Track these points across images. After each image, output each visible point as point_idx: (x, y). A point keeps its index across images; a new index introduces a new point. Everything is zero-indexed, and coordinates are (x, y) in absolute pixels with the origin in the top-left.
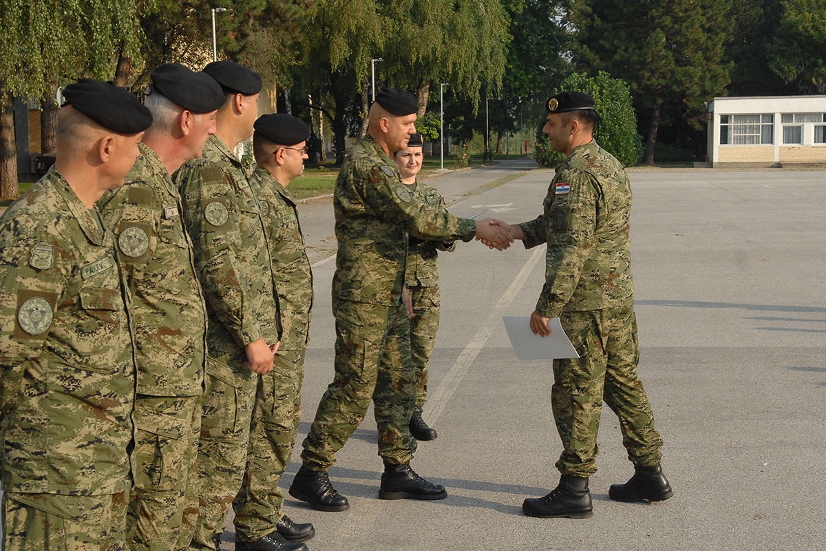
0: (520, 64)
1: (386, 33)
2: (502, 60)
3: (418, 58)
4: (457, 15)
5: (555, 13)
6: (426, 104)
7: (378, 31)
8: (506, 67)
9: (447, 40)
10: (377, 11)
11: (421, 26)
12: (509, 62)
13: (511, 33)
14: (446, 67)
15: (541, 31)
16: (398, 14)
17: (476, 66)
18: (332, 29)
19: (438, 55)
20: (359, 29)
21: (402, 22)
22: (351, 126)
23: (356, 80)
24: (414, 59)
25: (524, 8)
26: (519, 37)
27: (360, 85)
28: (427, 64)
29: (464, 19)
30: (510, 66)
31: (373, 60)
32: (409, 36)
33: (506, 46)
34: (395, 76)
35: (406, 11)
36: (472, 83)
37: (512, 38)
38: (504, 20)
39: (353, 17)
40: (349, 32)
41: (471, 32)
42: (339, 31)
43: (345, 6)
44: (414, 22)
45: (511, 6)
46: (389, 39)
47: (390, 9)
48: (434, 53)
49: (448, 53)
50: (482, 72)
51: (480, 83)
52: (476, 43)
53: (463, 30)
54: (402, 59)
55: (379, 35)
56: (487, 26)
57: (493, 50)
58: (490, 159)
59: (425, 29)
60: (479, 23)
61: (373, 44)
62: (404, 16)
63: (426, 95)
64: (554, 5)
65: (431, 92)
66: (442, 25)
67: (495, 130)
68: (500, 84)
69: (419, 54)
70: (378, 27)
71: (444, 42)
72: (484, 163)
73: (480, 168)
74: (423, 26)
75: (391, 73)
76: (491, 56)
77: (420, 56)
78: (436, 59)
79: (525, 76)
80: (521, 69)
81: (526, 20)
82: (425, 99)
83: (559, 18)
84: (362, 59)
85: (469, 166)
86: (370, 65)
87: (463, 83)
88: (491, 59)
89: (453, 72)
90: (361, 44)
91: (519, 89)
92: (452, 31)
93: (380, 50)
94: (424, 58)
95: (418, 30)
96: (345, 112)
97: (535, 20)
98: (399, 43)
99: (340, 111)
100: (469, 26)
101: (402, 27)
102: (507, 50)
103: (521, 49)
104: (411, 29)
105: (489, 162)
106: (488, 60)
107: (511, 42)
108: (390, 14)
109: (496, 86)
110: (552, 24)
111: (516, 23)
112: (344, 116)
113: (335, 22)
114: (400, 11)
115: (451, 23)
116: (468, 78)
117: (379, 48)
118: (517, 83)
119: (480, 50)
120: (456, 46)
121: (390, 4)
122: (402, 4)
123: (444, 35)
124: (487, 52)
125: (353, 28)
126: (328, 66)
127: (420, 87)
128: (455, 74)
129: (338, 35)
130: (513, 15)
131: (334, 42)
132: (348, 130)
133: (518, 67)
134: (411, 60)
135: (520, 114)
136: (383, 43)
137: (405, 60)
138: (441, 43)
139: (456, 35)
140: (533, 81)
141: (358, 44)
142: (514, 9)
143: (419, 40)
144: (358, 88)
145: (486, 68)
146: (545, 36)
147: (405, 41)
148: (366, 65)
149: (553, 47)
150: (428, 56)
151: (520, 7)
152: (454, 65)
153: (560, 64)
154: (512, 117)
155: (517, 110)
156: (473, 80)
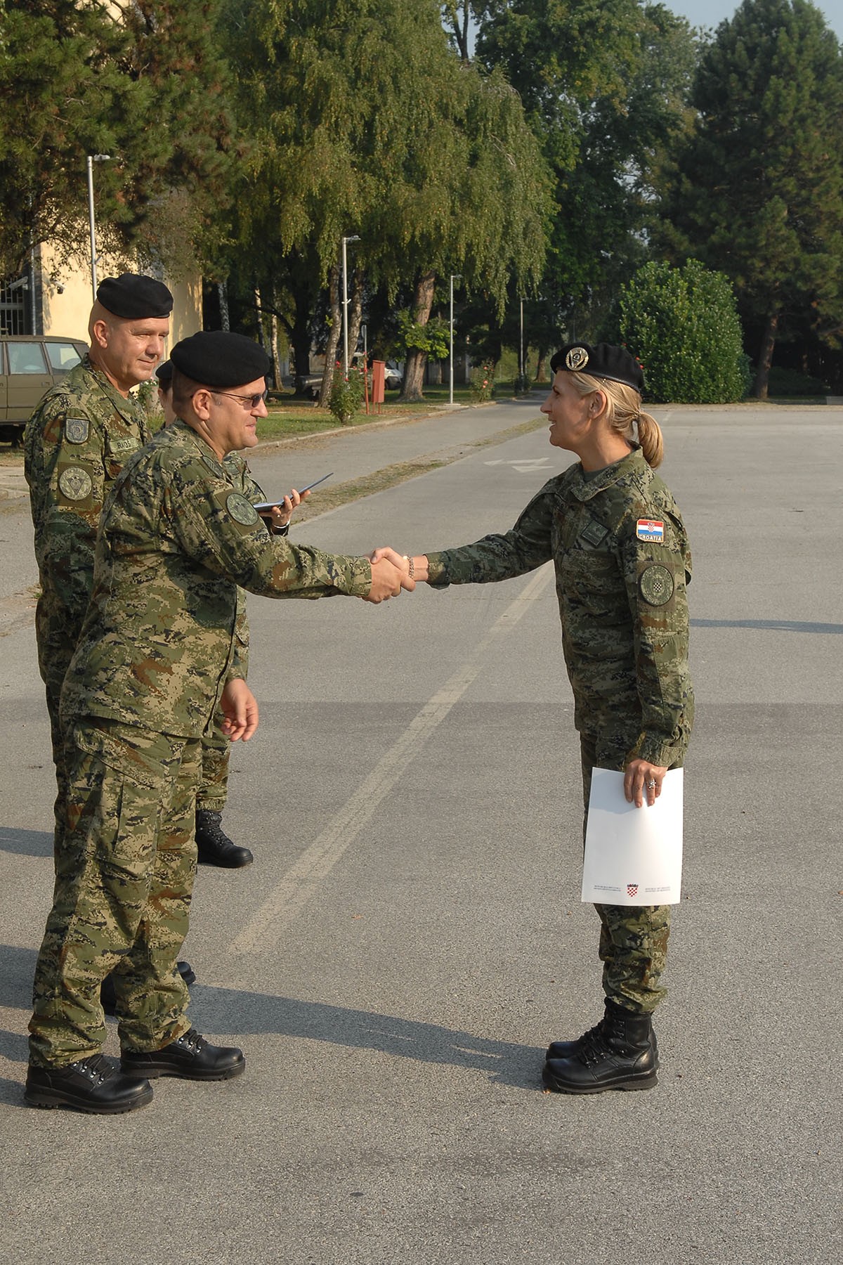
0: (570, 247)
1: (365, 198)
2: (542, 240)
3: (413, 236)
4: (473, 171)
5: (624, 171)
6: (429, 305)
7: (353, 195)
8: (548, 252)
9: (458, 210)
10: (353, 164)
11: (419, 188)
12: (554, 244)
13: (558, 201)
14: (456, 250)
15: (603, 197)
16: (384, 169)
17: (502, 248)
18: (284, 191)
19: (444, 231)
20: (324, 190)
21: (391, 182)
22: (318, 338)
23: (319, 269)
24: (408, 238)
25: (578, 164)
26: (570, 207)
27: (325, 277)
28: (427, 246)
29: (485, 178)
30: (556, 251)
31: (345, 239)
32: (400, 203)
33: (550, 220)
34: (380, 263)
35: (396, 164)
36: (496, 275)
37: (559, 208)
38: (546, 181)
39: (316, 173)
40: (310, 196)
41: (494, 199)
42: (295, 194)
43: (303, 156)
44: (408, 181)
45: (558, 159)
46: (371, 207)
47: (372, 161)
48: (438, 228)
49: (459, 228)
50: (511, 259)
51: (508, 275)
52: (501, 214)
53: (482, 195)
54: (390, 238)
55: (355, 201)
56: (519, 188)
57: (527, 225)
58: (526, 388)
59: (425, 192)
60: (507, 185)
61: (347, 215)
62: (393, 172)
63: (430, 293)
64: (624, 159)
65: (438, 288)
66: (451, 188)
67: (535, 346)
68: (538, 277)
69: (414, 230)
70: (353, 189)
71: (453, 213)
72: (516, 395)
73: (508, 402)
74: (422, 188)
75: (373, 259)
76: (525, 234)
77: (417, 233)
78: (441, 238)
79: (577, 266)
80: (572, 255)
81: (579, 181)
82: (428, 298)
83: (631, 180)
84: (329, 235)
85: (493, 399)
86: (340, 247)
87: (483, 275)
88: (525, 239)
89: (466, 257)
90: (328, 215)
91: (568, 285)
92: (465, 196)
93: (357, 223)
94: (422, 236)
95: (415, 194)
96: (308, 317)
97: (594, 181)
98: (386, 213)
99: (301, 315)
100: (491, 188)
101: (390, 189)
102: (551, 227)
103: (572, 225)
104: (403, 192)
105: (524, 394)
106: (520, 241)
107: (558, 213)
108: (374, 170)
109: (532, 279)
110: (620, 190)
111: (565, 186)
112: (308, 323)
113: (289, 180)
114: (387, 164)
115: (464, 184)
116: (490, 267)
117: (355, 221)
118: (566, 276)
119: (508, 225)
120: (472, 219)
121: (373, 155)
122: (391, 154)
123: (453, 202)
124: (519, 228)
125: (316, 191)
126: (278, 247)
127: (418, 281)
128: (471, 261)
129: (293, 200)
130: (560, 173)
131: (287, 211)
132: (313, 343)
133: (568, 252)
134: (404, 239)
135: (573, 322)
136: (361, 213)
137: (394, 239)
138: (448, 213)
139: (471, 201)
140: (590, 273)
141: (323, 215)
142: (562, 165)
143: (415, 209)
144: (323, 280)
145: (518, 253)
146: (608, 207)
147: (395, 210)
148: (335, 246)
149: (619, 223)
150: (430, 234)
151: (572, 161)
152: (469, 247)
153: (631, 248)
154: (559, 327)
155: (569, 317)
156: (497, 271)
